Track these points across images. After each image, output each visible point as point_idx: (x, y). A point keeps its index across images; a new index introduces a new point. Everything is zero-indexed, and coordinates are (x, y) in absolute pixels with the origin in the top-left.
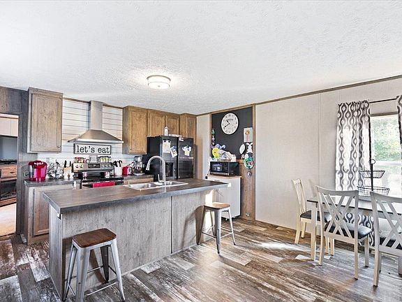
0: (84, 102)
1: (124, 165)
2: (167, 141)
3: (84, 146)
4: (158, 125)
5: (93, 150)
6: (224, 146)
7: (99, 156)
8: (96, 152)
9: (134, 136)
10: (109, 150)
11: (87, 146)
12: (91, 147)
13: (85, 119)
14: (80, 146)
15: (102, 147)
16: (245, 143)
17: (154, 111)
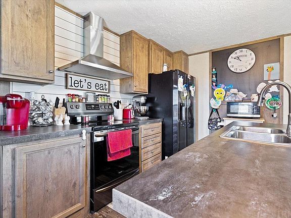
0: (77, 14)
2: (182, 77)
3: (78, 79)
4: (158, 60)
6: (230, 86)
7: (97, 94)
8: (93, 89)
10: (107, 87)
11: (83, 79)
12: (88, 80)
13: (80, 39)
14: (74, 78)
16: (266, 81)
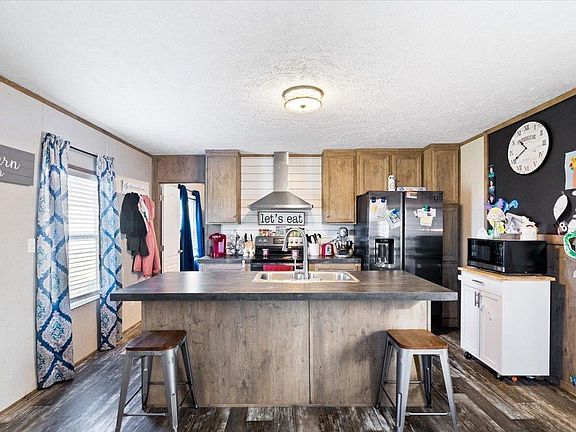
1: (323, 241)
2: (379, 201)
3: (269, 215)
4: (375, 173)
5: (281, 218)
6: (514, 204)
8: (285, 222)
9: (332, 196)
10: (302, 219)
11: (274, 214)
12: (279, 214)
14: (265, 215)
15: (292, 215)
16: (569, 193)
17: (366, 152)
